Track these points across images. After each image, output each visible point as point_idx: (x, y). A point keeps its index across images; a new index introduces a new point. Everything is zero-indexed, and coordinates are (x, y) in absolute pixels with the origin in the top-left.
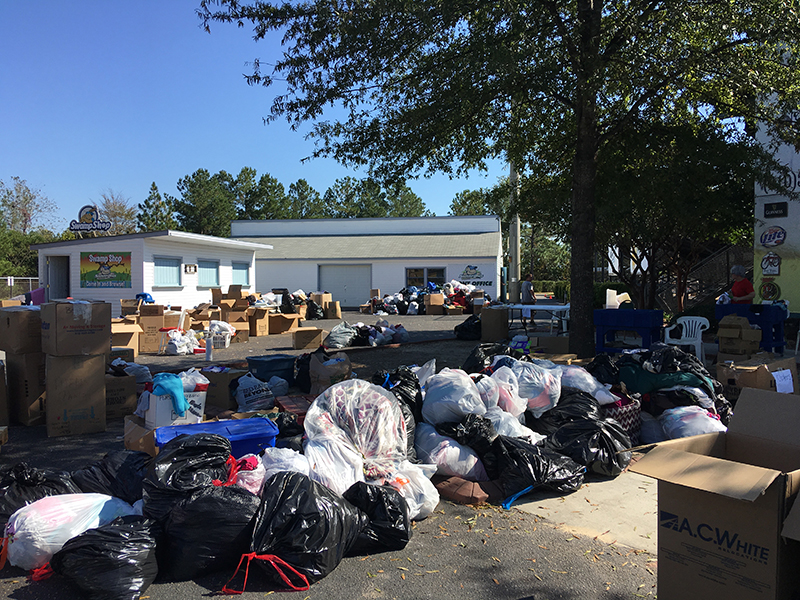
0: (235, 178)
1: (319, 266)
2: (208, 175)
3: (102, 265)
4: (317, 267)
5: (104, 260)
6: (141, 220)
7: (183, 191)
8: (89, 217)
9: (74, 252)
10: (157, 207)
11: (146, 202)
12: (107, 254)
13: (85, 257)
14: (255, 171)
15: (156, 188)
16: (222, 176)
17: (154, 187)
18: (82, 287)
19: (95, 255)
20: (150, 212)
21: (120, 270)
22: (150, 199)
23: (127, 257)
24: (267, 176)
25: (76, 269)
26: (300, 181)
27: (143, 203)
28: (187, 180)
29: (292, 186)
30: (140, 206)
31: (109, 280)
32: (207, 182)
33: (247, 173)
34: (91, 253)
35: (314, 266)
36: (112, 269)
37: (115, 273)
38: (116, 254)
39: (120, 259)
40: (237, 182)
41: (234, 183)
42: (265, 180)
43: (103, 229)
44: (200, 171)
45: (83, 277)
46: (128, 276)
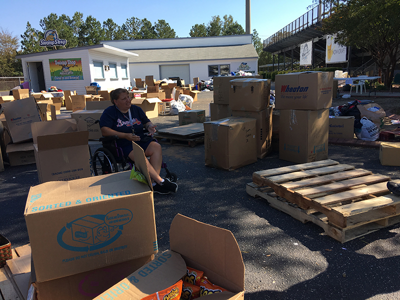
0: (72, 19)
1: (160, 66)
2: (57, 17)
3: (64, 66)
4: (158, 66)
5: (64, 63)
6: (23, 44)
7: (44, 27)
8: (52, 37)
9: (45, 59)
10: (32, 37)
11: (25, 33)
12: (66, 60)
13: (52, 62)
14: (82, 14)
15: (30, 25)
16: (64, 17)
17: (29, 25)
18: (52, 80)
19: (58, 60)
20: (28, 40)
21: (75, 69)
22: (27, 31)
23: (78, 61)
24: (90, 17)
25: (47, 70)
26: (108, 19)
27: (23, 34)
28: (45, 21)
29: (104, 23)
30: (22, 36)
31: (68, 75)
32: (57, 21)
33: (78, 16)
34: (55, 60)
35: (157, 66)
36: (71, 69)
37: (72, 71)
38: (73, 60)
39: (74, 63)
40: (73, 21)
41: (70, 22)
42: (89, 19)
43: (62, 44)
44: (52, 15)
45: (53, 74)
46: (81, 73)
